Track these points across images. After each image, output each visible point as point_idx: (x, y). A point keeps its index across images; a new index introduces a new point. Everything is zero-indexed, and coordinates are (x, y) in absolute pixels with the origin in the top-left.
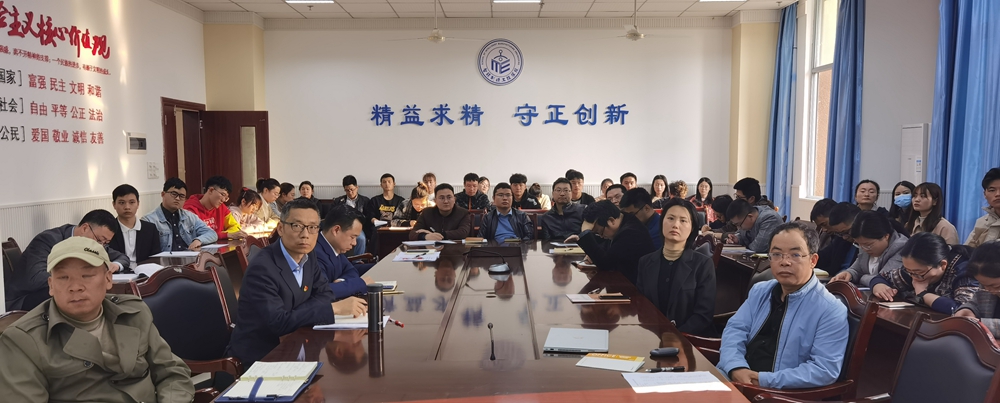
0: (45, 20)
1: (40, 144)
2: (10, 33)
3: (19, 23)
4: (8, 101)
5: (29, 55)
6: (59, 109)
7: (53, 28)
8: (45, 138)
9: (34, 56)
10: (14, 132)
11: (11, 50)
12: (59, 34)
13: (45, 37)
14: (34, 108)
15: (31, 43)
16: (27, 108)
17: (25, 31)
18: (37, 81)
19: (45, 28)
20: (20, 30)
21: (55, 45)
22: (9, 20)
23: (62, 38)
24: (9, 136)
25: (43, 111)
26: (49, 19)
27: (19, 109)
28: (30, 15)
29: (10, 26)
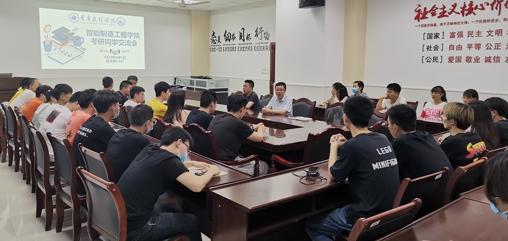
0: (467, 4)
1: (454, 64)
2: (439, 17)
3: (446, 11)
4: (433, 46)
5: (452, 24)
6: (473, 46)
7: (473, 7)
8: (459, 60)
9: (455, 23)
10: (435, 59)
11: (438, 24)
12: (481, 7)
13: (466, 12)
14: (451, 47)
15: (454, 17)
16: (446, 47)
17: (450, 14)
18: (456, 35)
19: (468, 7)
20: (447, 14)
21: (475, 14)
22: (438, 12)
23: (483, 9)
24: (432, 61)
25: (460, 48)
26: (472, 2)
27: (440, 49)
28: (455, 6)
29: (440, 14)
